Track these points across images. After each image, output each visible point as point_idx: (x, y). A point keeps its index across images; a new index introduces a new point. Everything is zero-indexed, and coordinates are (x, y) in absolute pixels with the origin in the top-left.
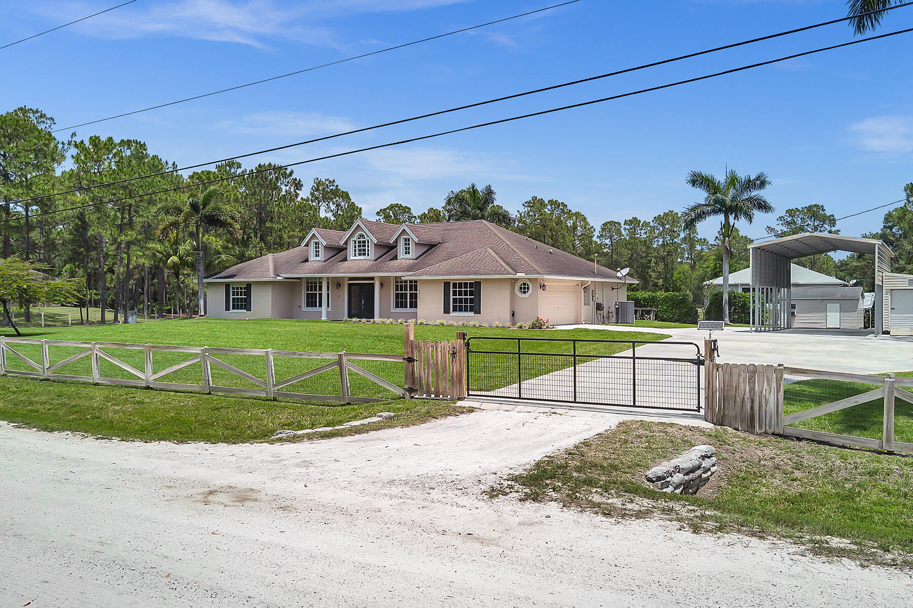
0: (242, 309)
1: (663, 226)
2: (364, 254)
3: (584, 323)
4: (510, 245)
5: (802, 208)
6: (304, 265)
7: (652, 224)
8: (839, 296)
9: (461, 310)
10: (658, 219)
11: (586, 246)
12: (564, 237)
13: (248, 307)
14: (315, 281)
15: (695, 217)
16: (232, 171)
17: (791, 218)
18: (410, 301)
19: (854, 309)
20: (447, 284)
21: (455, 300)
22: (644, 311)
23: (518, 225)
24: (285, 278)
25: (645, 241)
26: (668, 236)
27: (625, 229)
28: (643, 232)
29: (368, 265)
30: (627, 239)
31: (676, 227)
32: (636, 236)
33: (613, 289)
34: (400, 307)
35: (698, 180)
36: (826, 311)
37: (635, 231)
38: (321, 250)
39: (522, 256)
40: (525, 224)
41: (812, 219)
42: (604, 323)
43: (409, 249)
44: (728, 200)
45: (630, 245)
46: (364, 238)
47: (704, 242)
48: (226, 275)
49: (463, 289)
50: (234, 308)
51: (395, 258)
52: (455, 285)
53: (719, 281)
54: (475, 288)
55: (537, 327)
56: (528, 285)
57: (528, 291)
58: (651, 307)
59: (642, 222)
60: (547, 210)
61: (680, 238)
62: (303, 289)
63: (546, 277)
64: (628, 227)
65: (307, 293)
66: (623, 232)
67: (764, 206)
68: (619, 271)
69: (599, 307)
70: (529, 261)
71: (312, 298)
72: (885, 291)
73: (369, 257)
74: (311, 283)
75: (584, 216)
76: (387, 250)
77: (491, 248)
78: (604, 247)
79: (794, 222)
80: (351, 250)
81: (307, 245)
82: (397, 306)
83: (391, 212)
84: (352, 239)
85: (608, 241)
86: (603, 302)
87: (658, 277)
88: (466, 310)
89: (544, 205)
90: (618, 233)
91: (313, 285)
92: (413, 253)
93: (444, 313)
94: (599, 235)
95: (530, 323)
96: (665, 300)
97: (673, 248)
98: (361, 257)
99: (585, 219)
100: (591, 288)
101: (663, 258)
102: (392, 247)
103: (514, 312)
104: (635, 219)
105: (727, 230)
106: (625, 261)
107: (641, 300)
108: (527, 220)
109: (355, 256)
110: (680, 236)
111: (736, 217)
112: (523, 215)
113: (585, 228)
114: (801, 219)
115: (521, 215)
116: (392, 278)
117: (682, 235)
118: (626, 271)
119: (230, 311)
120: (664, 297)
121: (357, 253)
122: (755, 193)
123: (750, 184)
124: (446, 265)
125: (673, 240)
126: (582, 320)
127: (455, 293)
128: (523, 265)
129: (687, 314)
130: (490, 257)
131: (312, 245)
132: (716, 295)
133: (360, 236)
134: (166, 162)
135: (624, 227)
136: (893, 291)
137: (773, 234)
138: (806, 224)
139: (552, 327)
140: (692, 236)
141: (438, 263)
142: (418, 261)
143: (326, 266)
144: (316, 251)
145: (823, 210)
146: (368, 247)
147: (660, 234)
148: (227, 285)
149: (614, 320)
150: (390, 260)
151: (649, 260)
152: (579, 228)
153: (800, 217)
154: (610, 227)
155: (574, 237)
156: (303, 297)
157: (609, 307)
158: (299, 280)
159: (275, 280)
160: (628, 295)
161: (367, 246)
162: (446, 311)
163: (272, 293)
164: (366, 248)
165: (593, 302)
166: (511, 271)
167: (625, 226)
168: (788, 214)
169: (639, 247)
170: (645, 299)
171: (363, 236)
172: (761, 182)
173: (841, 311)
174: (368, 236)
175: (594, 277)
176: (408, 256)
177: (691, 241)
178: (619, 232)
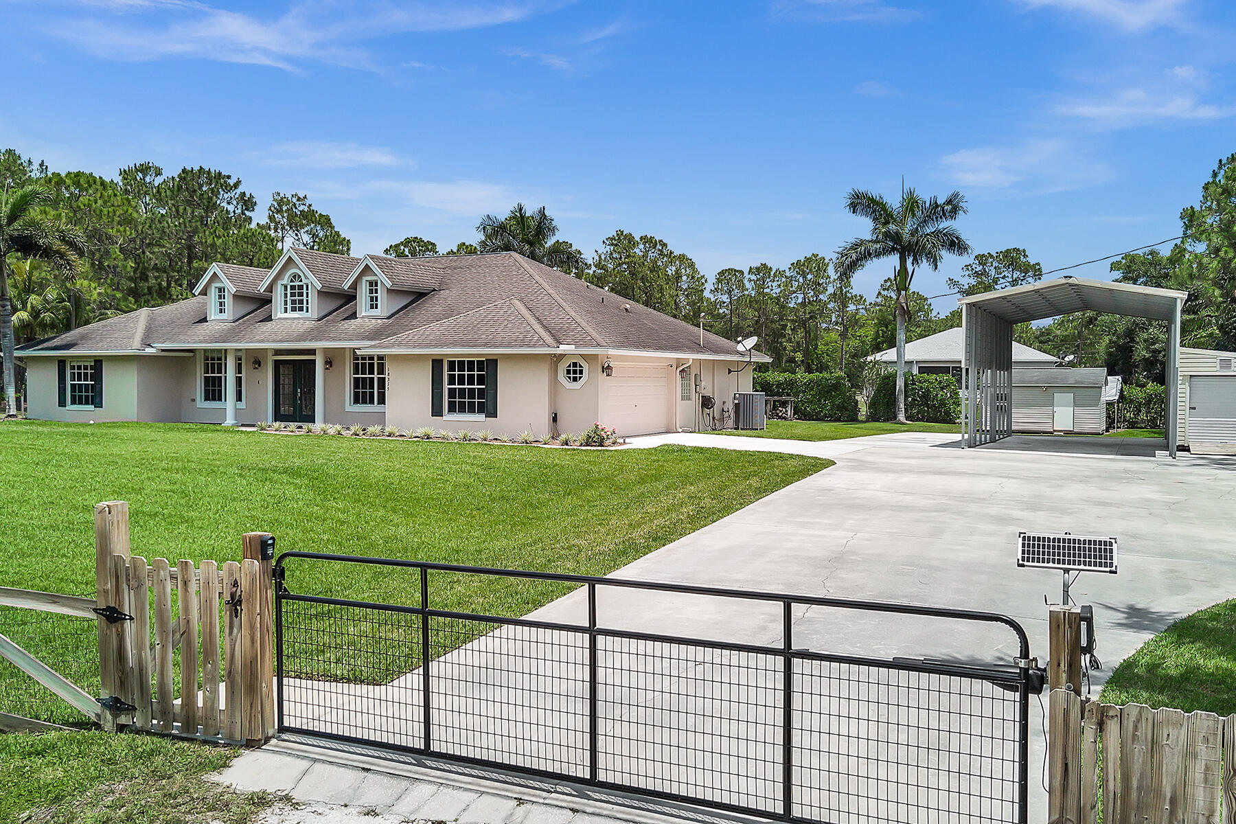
0: (87, 403)
1: (805, 277)
2: (301, 309)
3: (680, 430)
4: (554, 295)
5: (997, 253)
6: (200, 327)
7: (788, 274)
8: (1073, 382)
9: (462, 409)
10: (797, 265)
11: (695, 304)
12: (661, 290)
13: (97, 401)
14: (219, 355)
15: (857, 259)
16: (148, 179)
17: (981, 267)
18: (378, 392)
19: (1095, 402)
20: (437, 363)
21: (452, 393)
22: (778, 401)
23: (594, 272)
24: (163, 350)
25: (778, 298)
26: (810, 291)
27: (750, 280)
28: (775, 284)
29: (305, 327)
30: (753, 295)
31: (822, 278)
32: (765, 291)
33: (730, 371)
34: (362, 403)
35: (862, 203)
36: (1052, 405)
37: (764, 283)
38: (228, 301)
39: (573, 314)
40: (604, 270)
41: (1009, 268)
42: (714, 430)
43: (377, 301)
44: (906, 232)
45: (757, 303)
46: (301, 281)
47: (860, 299)
48: (59, 343)
49: (466, 373)
50: (73, 402)
51: (353, 316)
52: (452, 365)
53: (890, 355)
54: (486, 370)
55: (595, 442)
56: (580, 366)
57: (580, 378)
58: (788, 395)
59: (774, 271)
60: (638, 251)
61: (827, 293)
62: (198, 370)
63: (611, 352)
64: (753, 277)
65: (205, 377)
66: (748, 285)
67: (956, 244)
68: (740, 342)
69: (707, 402)
70: (584, 324)
71: (214, 385)
72: (1181, 378)
73: (309, 315)
74: (213, 359)
75: (691, 260)
76: (339, 303)
77: (521, 300)
78: (720, 306)
79: (984, 273)
80: (279, 302)
81: (204, 292)
82: (356, 401)
83: (407, 250)
84: (280, 282)
85: (725, 298)
86: (713, 395)
87: (794, 349)
88: (472, 410)
89: (634, 243)
90: (739, 286)
91: (214, 361)
92: (386, 306)
93: (432, 416)
94: (713, 289)
95: (581, 436)
96: (809, 385)
97: (818, 307)
98: (296, 315)
99: (692, 265)
100: (694, 372)
101: (803, 323)
102: (349, 297)
103: (556, 414)
104: (764, 265)
105: (902, 279)
106: (749, 326)
107: (773, 385)
108: (609, 265)
109: (286, 312)
110: (827, 290)
111: (915, 261)
112: (603, 257)
113: (693, 278)
114: (995, 268)
115: (600, 257)
116: (347, 353)
117: (831, 290)
118: (751, 342)
119: (67, 408)
120: (807, 381)
121: (289, 306)
122: (944, 224)
123: (937, 211)
124: (434, 329)
125: (817, 296)
126: (678, 426)
127: (452, 380)
128: (572, 331)
129: (842, 408)
130: (517, 316)
131: (213, 293)
132: (886, 377)
133: (294, 277)
134: (29, 161)
135: (748, 277)
136: (1193, 379)
137: (957, 290)
138: (1001, 276)
139: (622, 441)
140: (844, 290)
141: (425, 325)
142: (391, 321)
143: (234, 329)
144: (221, 303)
145: (1025, 256)
146: (307, 297)
147: (799, 288)
148: (62, 363)
149: (731, 423)
150: (345, 319)
151: (782, 325)
152: (684, 278)
153: (994, 266)
154: (728, 277)
155: (676, 290)
156: (198, 383)
157: (724, 403)
158: (191, 354)
159: (141, 353)
160: (754, 378)
161: (305, 295)
162: (437, 411)
163: (138, 379)
164: (305, 298)
165: (697, 395)
166: (550, 340)
167: (750, 276)
168: (977, 262)
169: (770, 307)
170: (779, 385)
171: (300, 276)
172: (953, 207)
173: (1076, 405)
174: (306, 278)
175: (698, 352)
176: (374, 312)
177: (842, 298)
178: (742, 287)
